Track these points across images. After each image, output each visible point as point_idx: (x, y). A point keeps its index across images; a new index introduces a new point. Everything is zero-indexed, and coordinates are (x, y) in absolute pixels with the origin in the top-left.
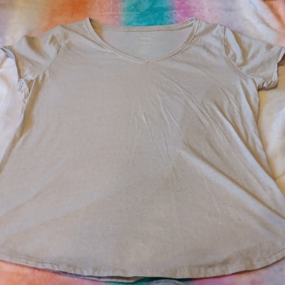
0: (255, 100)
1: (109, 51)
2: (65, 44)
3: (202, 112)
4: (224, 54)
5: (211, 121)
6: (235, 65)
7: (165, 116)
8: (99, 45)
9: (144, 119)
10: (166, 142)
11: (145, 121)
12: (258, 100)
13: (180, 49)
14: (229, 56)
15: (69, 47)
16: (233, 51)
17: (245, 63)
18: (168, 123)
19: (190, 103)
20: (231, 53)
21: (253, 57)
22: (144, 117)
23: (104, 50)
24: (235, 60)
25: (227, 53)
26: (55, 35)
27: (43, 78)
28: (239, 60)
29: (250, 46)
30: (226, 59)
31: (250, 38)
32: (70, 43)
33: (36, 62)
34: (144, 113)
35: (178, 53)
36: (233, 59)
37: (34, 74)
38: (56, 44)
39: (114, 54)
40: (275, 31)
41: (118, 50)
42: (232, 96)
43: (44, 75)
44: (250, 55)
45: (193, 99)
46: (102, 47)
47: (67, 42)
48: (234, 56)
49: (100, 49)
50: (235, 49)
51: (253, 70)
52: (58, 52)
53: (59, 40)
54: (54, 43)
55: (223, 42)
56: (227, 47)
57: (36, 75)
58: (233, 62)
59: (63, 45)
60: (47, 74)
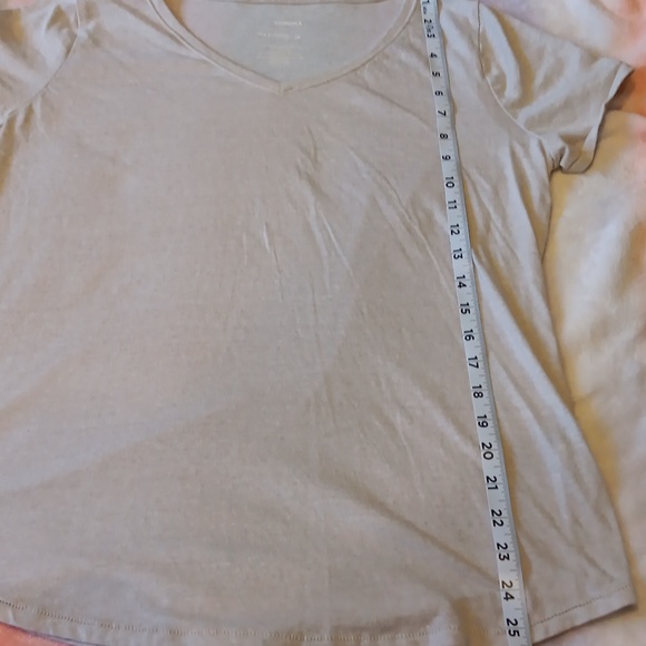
0: (542, 199)
1: (194, 54)
2: (88, 31)
3: (409, 230)
4: (477, 73)
5: (430, 253)
6: (501, 103)
7: (318, 235)
8: (171, 36)
9: (267, 241)
10: (315, 305)
11: (267, 246)
12: (548, 200)
13: (371, 56)
14: (488, 79)
15: (95, 39)
16: (499, 67)
17: (526, 97)
18: (324, 253)
19: (382, 202)
20: (494, 71)
21: (548, 82)
22: (265, 235)
23: (184, 52)
24: (501, 92)
25: (484, 71)
26: (63, 7)
27: (27, 119)
28: (512, 91)
29: (541, 53)
30: (479, 86)
31: (544, 31)
32: (98, 28)
33: (11, 77)
34: (267, 225)
35: (364, 65)
36: (498, 87)
37: (5, 109)
38: (65, 31)
39: (205, 62)
40: (611, 14)
41: (217, 53)
42: (487, 187)
43: (30, 111)
44: (539, 79)
45: (390, 192)
46: (178, 42)
47: (91, 25)
48: (501, 81)
49: (171, 46)
50: (505, 60)
51: (545, 119)
52: (69, 50)
53: (72, 19)
54: (61, 28)
55: (476, 42)
56: (484, 57)
57: (10, 110)
58: (496, 97)
59: (81, 33)
60: (37, 108)
